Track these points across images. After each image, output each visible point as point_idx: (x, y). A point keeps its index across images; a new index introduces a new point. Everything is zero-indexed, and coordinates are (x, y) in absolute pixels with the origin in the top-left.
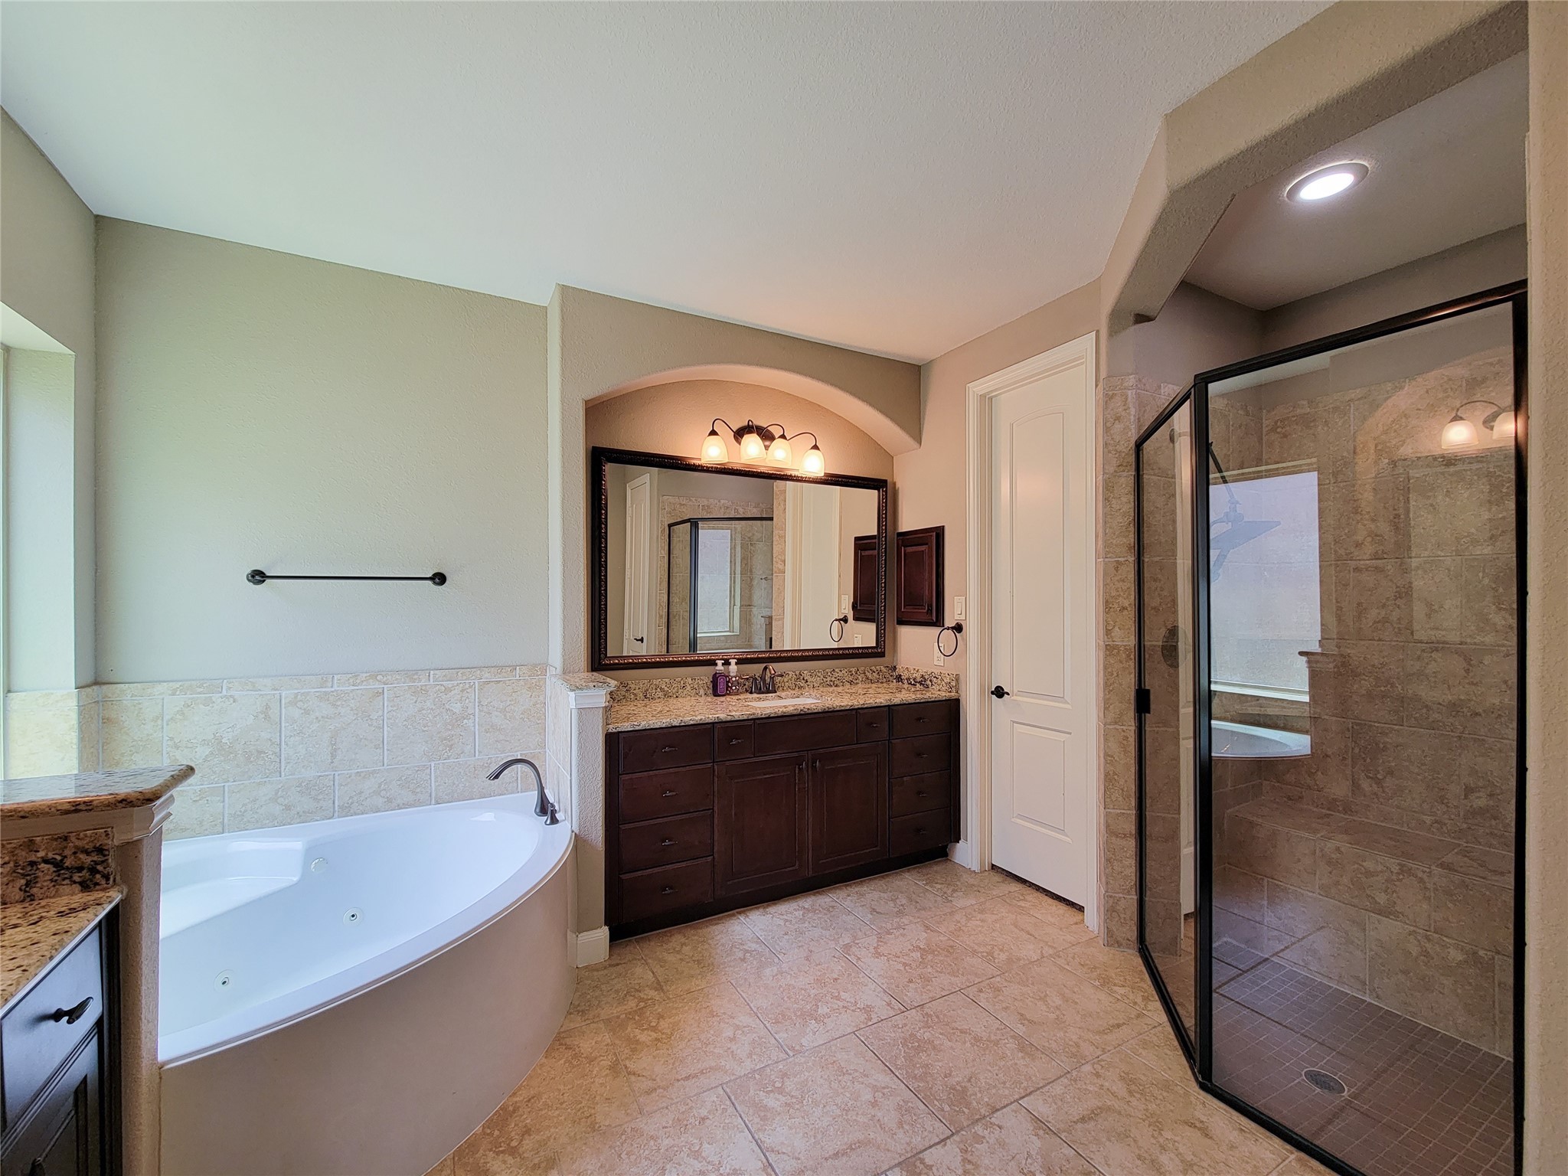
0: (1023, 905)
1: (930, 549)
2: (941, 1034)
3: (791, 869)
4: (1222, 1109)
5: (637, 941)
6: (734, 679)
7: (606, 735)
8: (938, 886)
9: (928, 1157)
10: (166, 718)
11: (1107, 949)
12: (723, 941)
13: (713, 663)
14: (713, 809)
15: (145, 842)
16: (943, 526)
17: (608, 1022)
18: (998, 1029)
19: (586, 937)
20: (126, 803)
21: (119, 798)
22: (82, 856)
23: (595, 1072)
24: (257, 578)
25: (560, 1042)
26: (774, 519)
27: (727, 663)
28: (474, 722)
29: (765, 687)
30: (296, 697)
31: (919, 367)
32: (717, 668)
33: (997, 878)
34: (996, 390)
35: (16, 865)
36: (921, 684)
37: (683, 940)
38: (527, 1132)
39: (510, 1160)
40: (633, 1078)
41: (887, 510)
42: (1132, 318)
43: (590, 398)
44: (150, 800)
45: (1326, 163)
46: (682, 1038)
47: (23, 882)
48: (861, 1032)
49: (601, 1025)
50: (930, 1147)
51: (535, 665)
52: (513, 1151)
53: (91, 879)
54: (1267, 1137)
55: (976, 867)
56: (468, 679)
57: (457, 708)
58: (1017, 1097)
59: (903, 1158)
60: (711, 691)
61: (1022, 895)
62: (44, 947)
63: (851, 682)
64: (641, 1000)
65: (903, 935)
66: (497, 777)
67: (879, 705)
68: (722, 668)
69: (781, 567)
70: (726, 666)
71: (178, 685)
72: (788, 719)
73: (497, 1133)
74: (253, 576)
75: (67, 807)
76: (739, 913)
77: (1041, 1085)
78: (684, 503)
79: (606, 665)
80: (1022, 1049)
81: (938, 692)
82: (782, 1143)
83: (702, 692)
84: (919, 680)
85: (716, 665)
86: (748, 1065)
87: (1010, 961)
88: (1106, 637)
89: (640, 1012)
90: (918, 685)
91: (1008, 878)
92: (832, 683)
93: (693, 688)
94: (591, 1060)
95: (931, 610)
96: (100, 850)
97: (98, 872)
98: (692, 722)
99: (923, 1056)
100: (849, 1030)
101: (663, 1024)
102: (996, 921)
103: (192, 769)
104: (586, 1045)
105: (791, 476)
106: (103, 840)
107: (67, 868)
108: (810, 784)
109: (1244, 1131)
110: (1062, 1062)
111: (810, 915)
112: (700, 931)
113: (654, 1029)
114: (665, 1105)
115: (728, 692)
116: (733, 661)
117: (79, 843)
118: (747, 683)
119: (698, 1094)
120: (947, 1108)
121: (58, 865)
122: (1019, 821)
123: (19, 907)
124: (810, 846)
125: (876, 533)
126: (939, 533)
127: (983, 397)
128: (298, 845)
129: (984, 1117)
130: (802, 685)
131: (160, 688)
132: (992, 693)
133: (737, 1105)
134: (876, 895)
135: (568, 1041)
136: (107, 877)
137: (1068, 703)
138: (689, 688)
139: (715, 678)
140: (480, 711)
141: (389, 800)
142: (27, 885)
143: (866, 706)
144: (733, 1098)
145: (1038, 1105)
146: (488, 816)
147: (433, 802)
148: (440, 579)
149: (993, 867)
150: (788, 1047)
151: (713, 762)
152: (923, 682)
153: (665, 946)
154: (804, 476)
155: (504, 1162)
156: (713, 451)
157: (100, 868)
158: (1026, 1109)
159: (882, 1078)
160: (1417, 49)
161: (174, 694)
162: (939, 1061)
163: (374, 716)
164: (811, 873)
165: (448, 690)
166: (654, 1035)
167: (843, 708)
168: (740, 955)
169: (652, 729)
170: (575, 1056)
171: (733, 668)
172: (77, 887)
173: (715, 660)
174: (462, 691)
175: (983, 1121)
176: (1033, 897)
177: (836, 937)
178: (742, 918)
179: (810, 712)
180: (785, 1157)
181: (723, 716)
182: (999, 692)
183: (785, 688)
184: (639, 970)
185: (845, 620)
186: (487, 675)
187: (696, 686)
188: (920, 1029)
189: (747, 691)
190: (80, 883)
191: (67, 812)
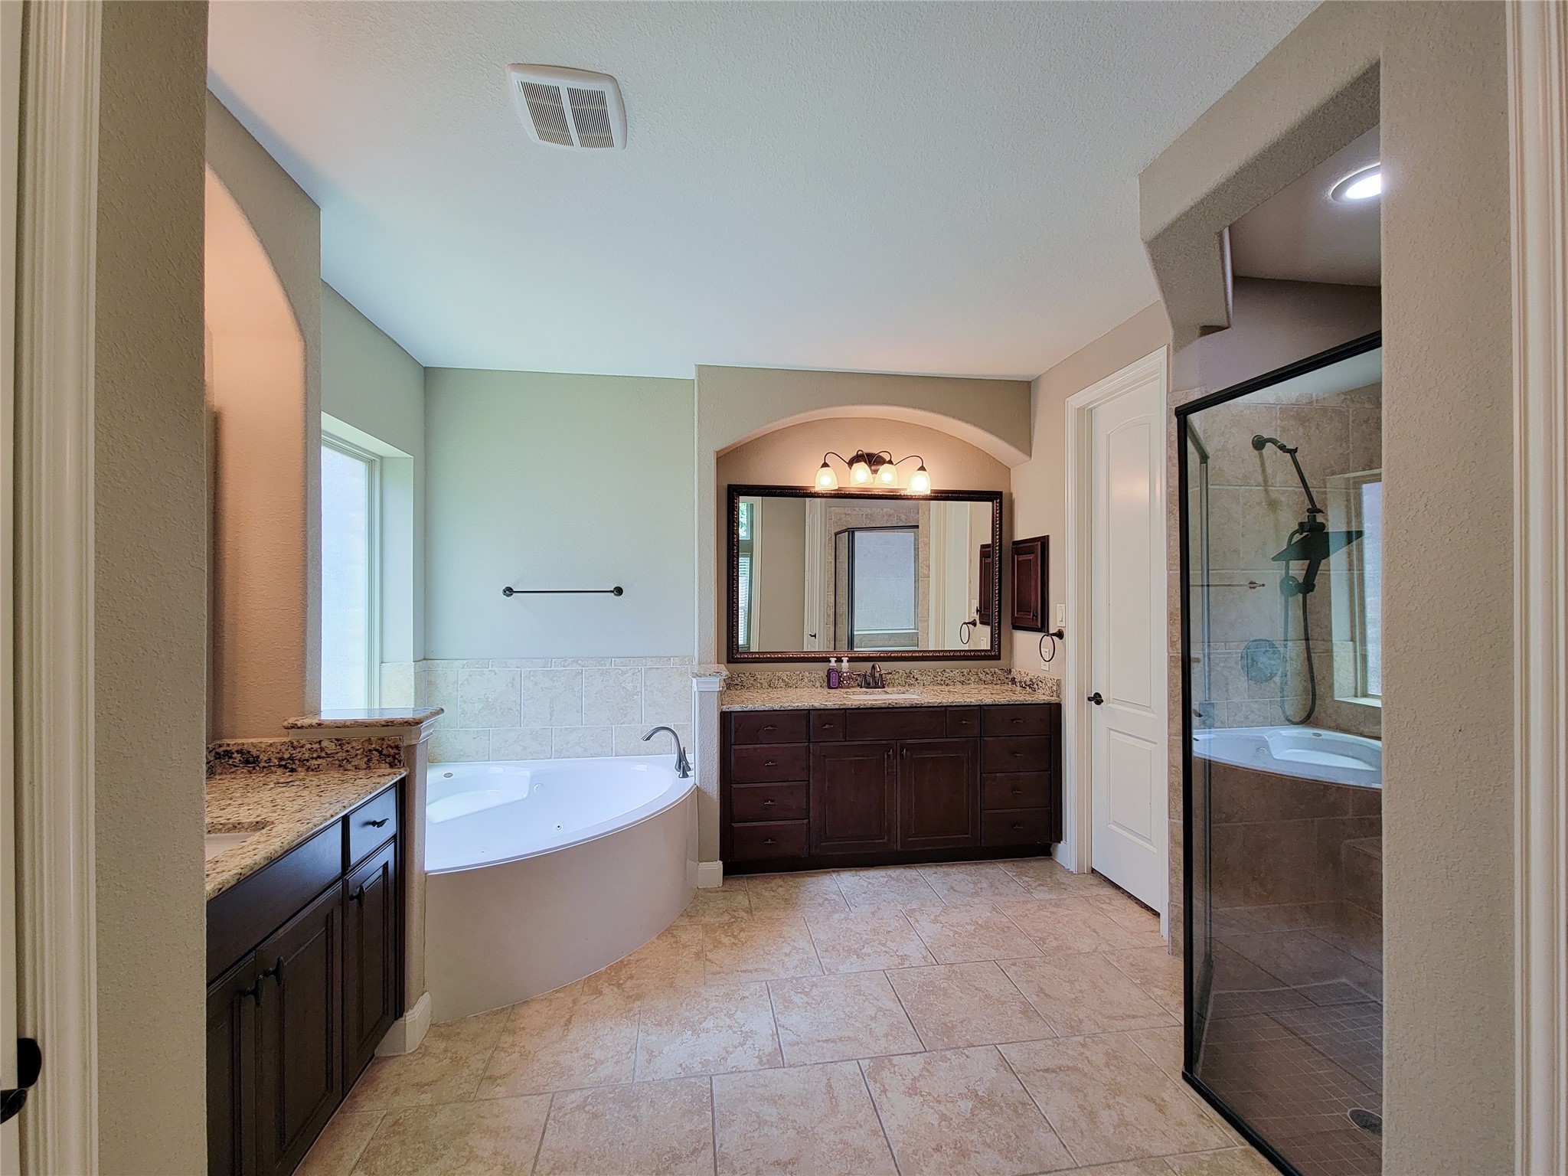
0: (1104, 907)
1: (1036, 557)
2: (957, 986)
3: (880, 841)
4: (1194, 1097)
5: (747, 878)
6: (845, 674)
7: (721, 713)
8: (1027, 879)
9: (896, 1060)
10: (460, 683)
11: (1171, 957)
12: (811, 889)
13: (827, 660)
14: (809, 781)
15: (418, 746)
16: (1048, 536)
17: (705, 926)
18: (1012, 994)
19: (704, 866)
20: (407, 723)
21: (405, 720)
22: (390, 749)
23: (685, 954)
24: (507, 592)
25: (670, 931)
26: (920, 527)
27: (839, 660)
28: (641, 698)
29: (874, 682)
30: (530, 673)
31: (1029, 383)
32: (831, 664)
33: (1092, 880)
34: (1095, 401)
35: (364, 751)
36: (1030, 687)
37: (782, 883)
38: (631, 977)
39: (616, 989)
40: (708, 963)
41: (1002, 520)
42: (1198, 332)
43: (719, 449)
44: (418, 723)
45: (1360, 167)
46: (751, 947)
47: (366, 759)
48: (890, 971)
49: (700, 927)
50: (902, 1054)
51: (684, 657)
52: (619, 986)
53: (394, 762)
54: (1226, 1128)
55: (1073, 868)
56: (637, 665)
57: (629, 687)
58: (997, 1042)
59: (876, 1055)
60: (825, 684)
61: (1110, 899)
62: (368, 788)
63: (962, 683)
64: (734, 917)
65: (967, 911)
66: (648, 739)
67: (969, 704)
68: (835, 665)
69: (926, 572)
70: (839, 663)
71: (465, 662)
72: (876, 711)
73: (613, 974)
74: (505, 592)
75: (384, 723)
76: (834, 871)
77: (1025, 1040)
78: (849, 512)
79: (737, 658)
80: (1024, 1012)
81: (1042, 696)
82: (793, 1024)
83: (818, 684)
84: (1028, 683)
85: (830, 661)
86: (791, 973)
87: (1059, 948)
88: (1170, 648)
89: (730, 925)
90: (1028, 688)
91: (1105, 884)
92: (942, 682)
93: (810, 681)
94: (685, 946)
95: (1037, 617)
96: (397, 747)
97: (397, 759)
98: (790, 708)
99: (932, 998)
100: (881, 968)
101: (743, 935)
102: (1066, 916)
103: (442, 710)
104: (685, 937)
105: (900, 495)
106: (398, 743)
107: (384, 755)
108: (899, 768)
109: (1203, 1117)
110: (1056, 1029)
111: (893, 882)
112: (797, 879)
113: (735, 937)
114: (722, 983)
115: (840, 685)
116: (845, 659)
117: (389, 743)
118: (859, 679)
119: (747, 983)
120: (931, 1034)
121: (380, 753)
122: (1115, 828)
123: (364, 771)
124: (899, 825)
125: (990, 542)
126: (1044, 541)
127: (1080, 410)
128: (528, 773)
129: (958, 1048)
130: (912, 683)
131: (457, 663)
132: (1090, 699)
133: (771, 995)
134: (960, 876)
135: (675, 932)
136: (400, 762)
137: (1155, 713)
138: (806, 680)
139: (829, 672)
140: (645, 690)
141: (586, 750)
142: (368, 761)
143: (955, 704)
144: (771, 990)
145: (1012, 1053)
146: (642, 767)
147: (614, 754)
148: (619, 591)
149: (1093, 870)
150: (826, 968)
151: (809, 742)
152: (1031, 685)
153: (766, 885)
154: (913, 494)
155: (612, 990)
156: (825, 481)
157: (397, 756)
158: (999, 1051)
159: (889, 1004)
160: (1306, 112)
161: (463, 668)
162: (944, 1003)
163: (576, 689)
164: (899, 848)
165: (624, 673)
166: (733, 940)
167: (931, 705)
168: (820, 901)
169: (757, 711)
170: (676, 942)
171: (845, 665)
172: (388, 765)
173: (829, 657)
174: (633, 674)
175: (957, 1050)
176: (1120, 901)
177: (906, 902)
178: (834, 875)
179: (898, 706)
180: (790, 1033)
181: (817, 705)
182: (1097, 699)
183: (895, 685)
184: (740, 897)
185: (974, 624)
186: (650, 663)
187: (813, 679)
188: (941, 979)
189: (858, 685)
190: (389, 764)
191: (383, 726)
